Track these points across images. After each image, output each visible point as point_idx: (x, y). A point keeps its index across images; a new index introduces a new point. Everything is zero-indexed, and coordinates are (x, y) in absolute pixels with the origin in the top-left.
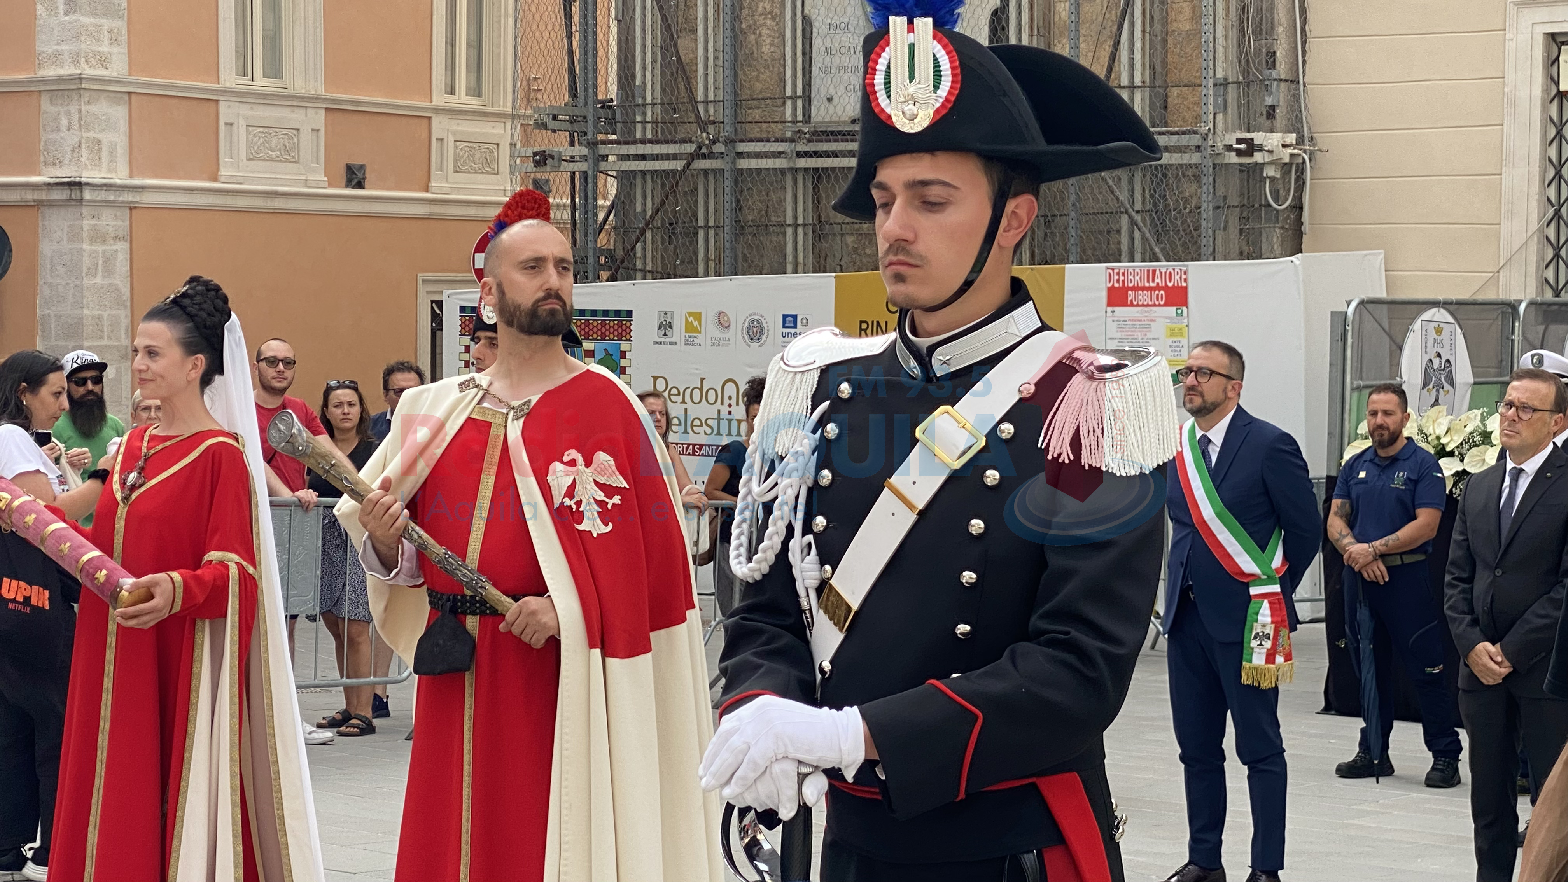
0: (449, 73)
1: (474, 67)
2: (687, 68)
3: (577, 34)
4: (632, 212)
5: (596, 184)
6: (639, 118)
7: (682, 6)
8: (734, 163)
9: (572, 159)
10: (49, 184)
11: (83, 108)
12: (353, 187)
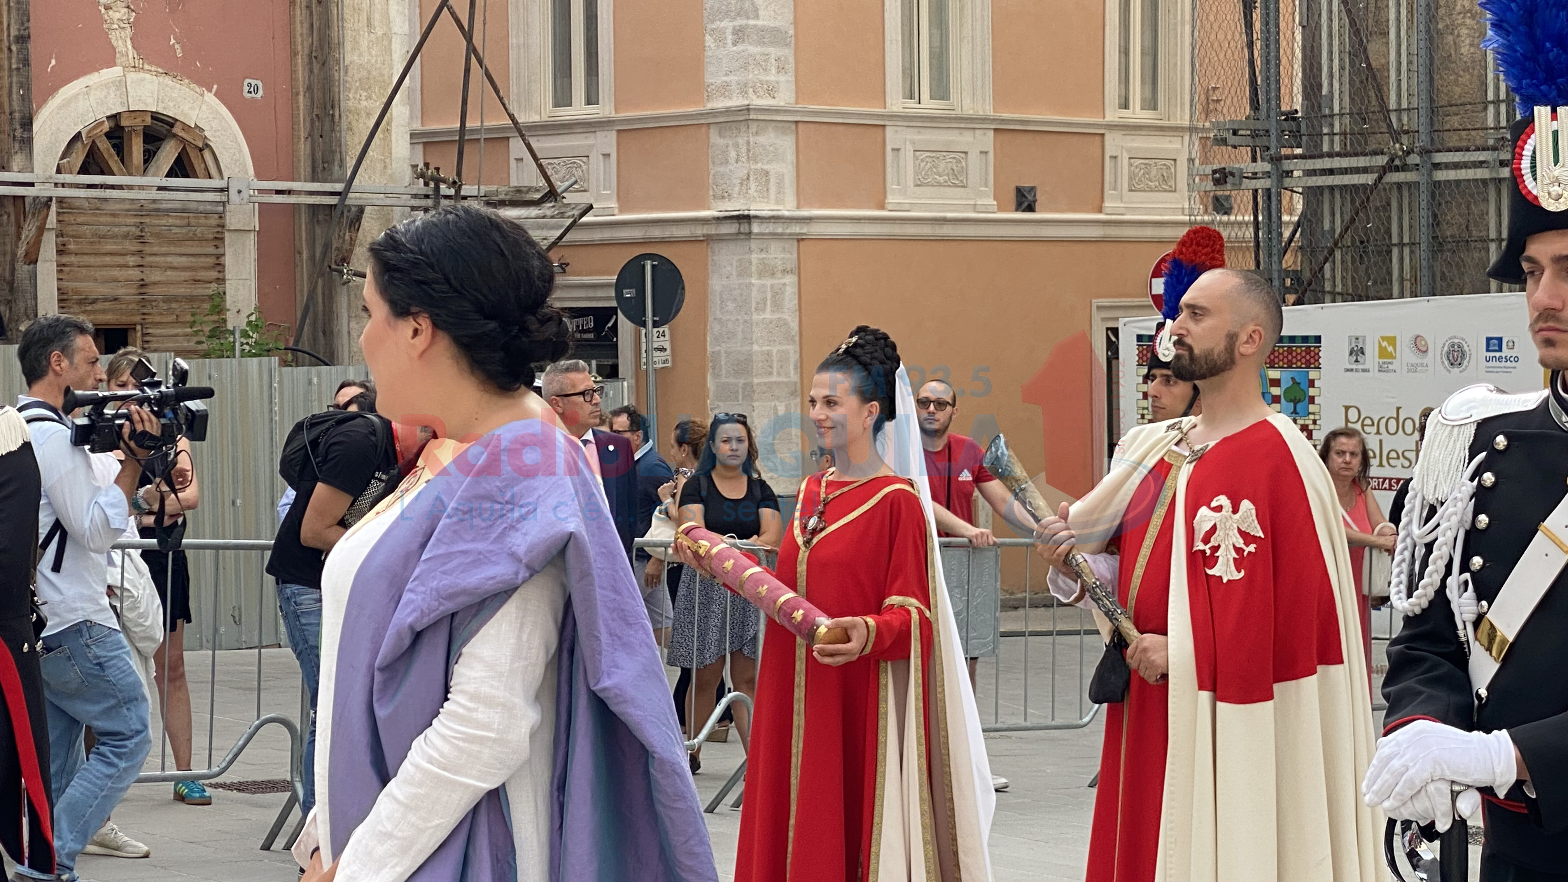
0: (1123, 86)
1: (1149, 80)
2: (1378, 75)
3: (1259, 43)
4: (1319, 230)
5: (1280, 202)
6: (1325, 130)
7: (1372, 7)
8: (1430, 175)
9: (1255, 176)
10: (718, 218)
11: (751, 140)
12: (1024, 211)
